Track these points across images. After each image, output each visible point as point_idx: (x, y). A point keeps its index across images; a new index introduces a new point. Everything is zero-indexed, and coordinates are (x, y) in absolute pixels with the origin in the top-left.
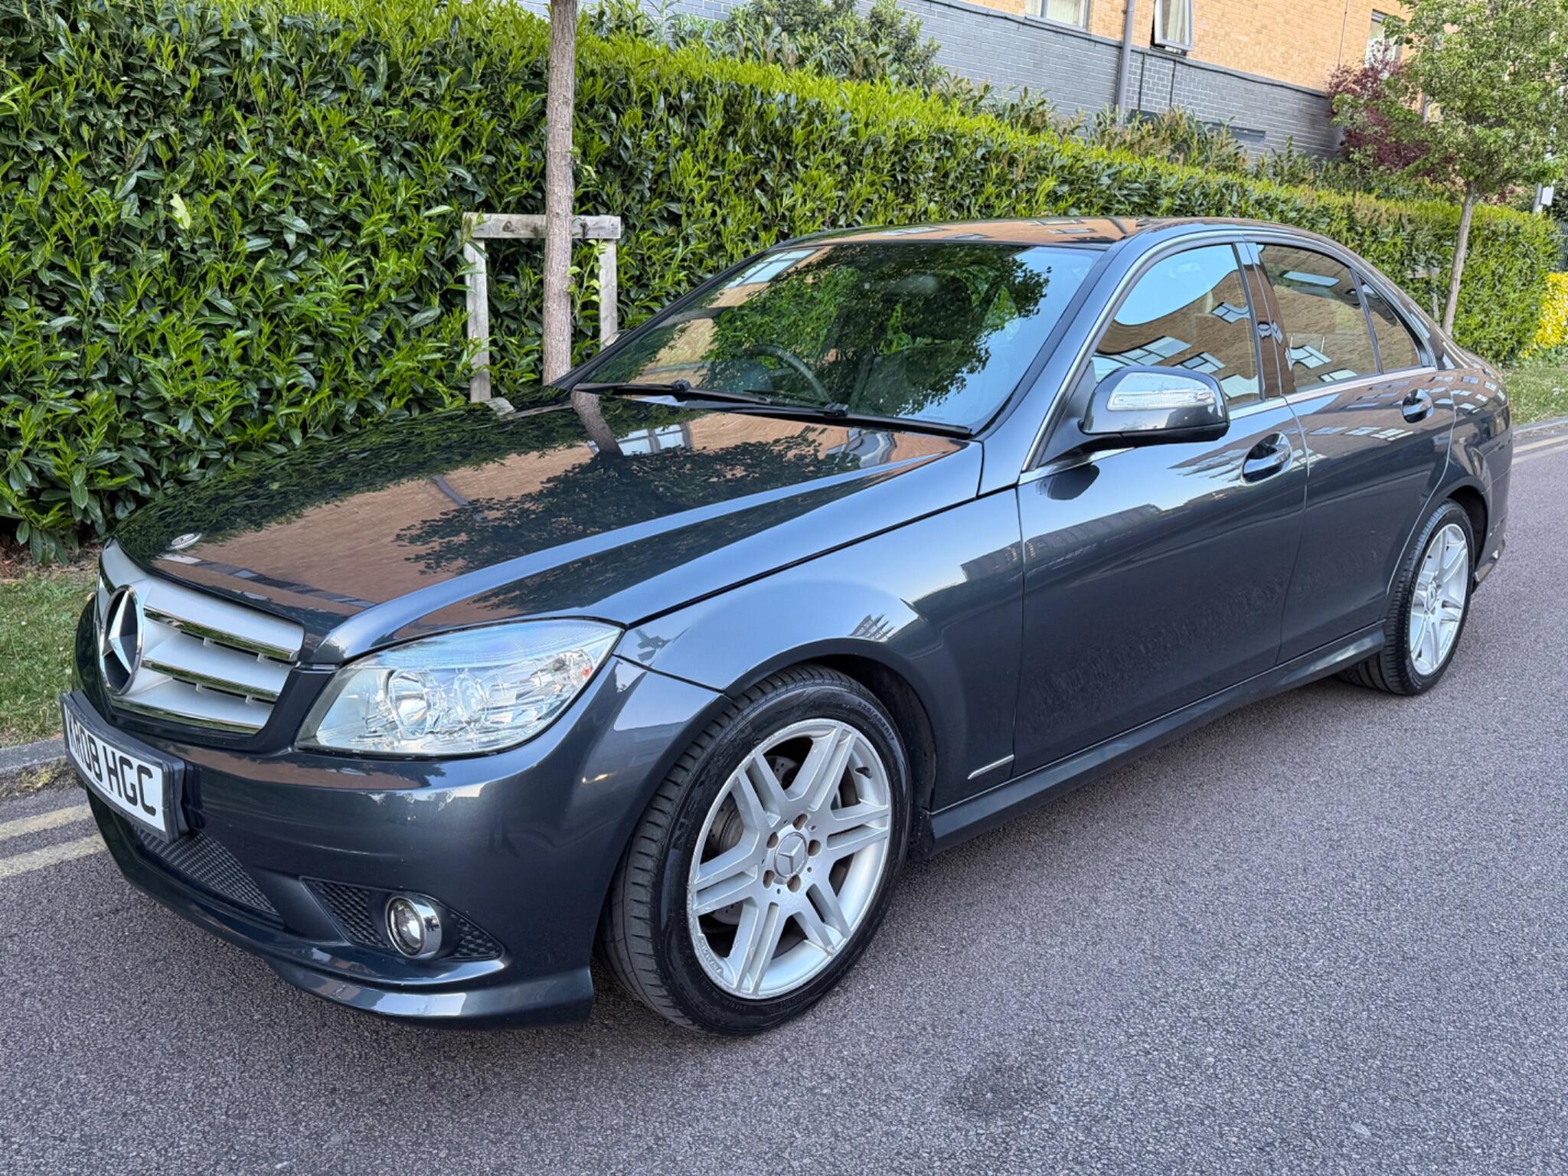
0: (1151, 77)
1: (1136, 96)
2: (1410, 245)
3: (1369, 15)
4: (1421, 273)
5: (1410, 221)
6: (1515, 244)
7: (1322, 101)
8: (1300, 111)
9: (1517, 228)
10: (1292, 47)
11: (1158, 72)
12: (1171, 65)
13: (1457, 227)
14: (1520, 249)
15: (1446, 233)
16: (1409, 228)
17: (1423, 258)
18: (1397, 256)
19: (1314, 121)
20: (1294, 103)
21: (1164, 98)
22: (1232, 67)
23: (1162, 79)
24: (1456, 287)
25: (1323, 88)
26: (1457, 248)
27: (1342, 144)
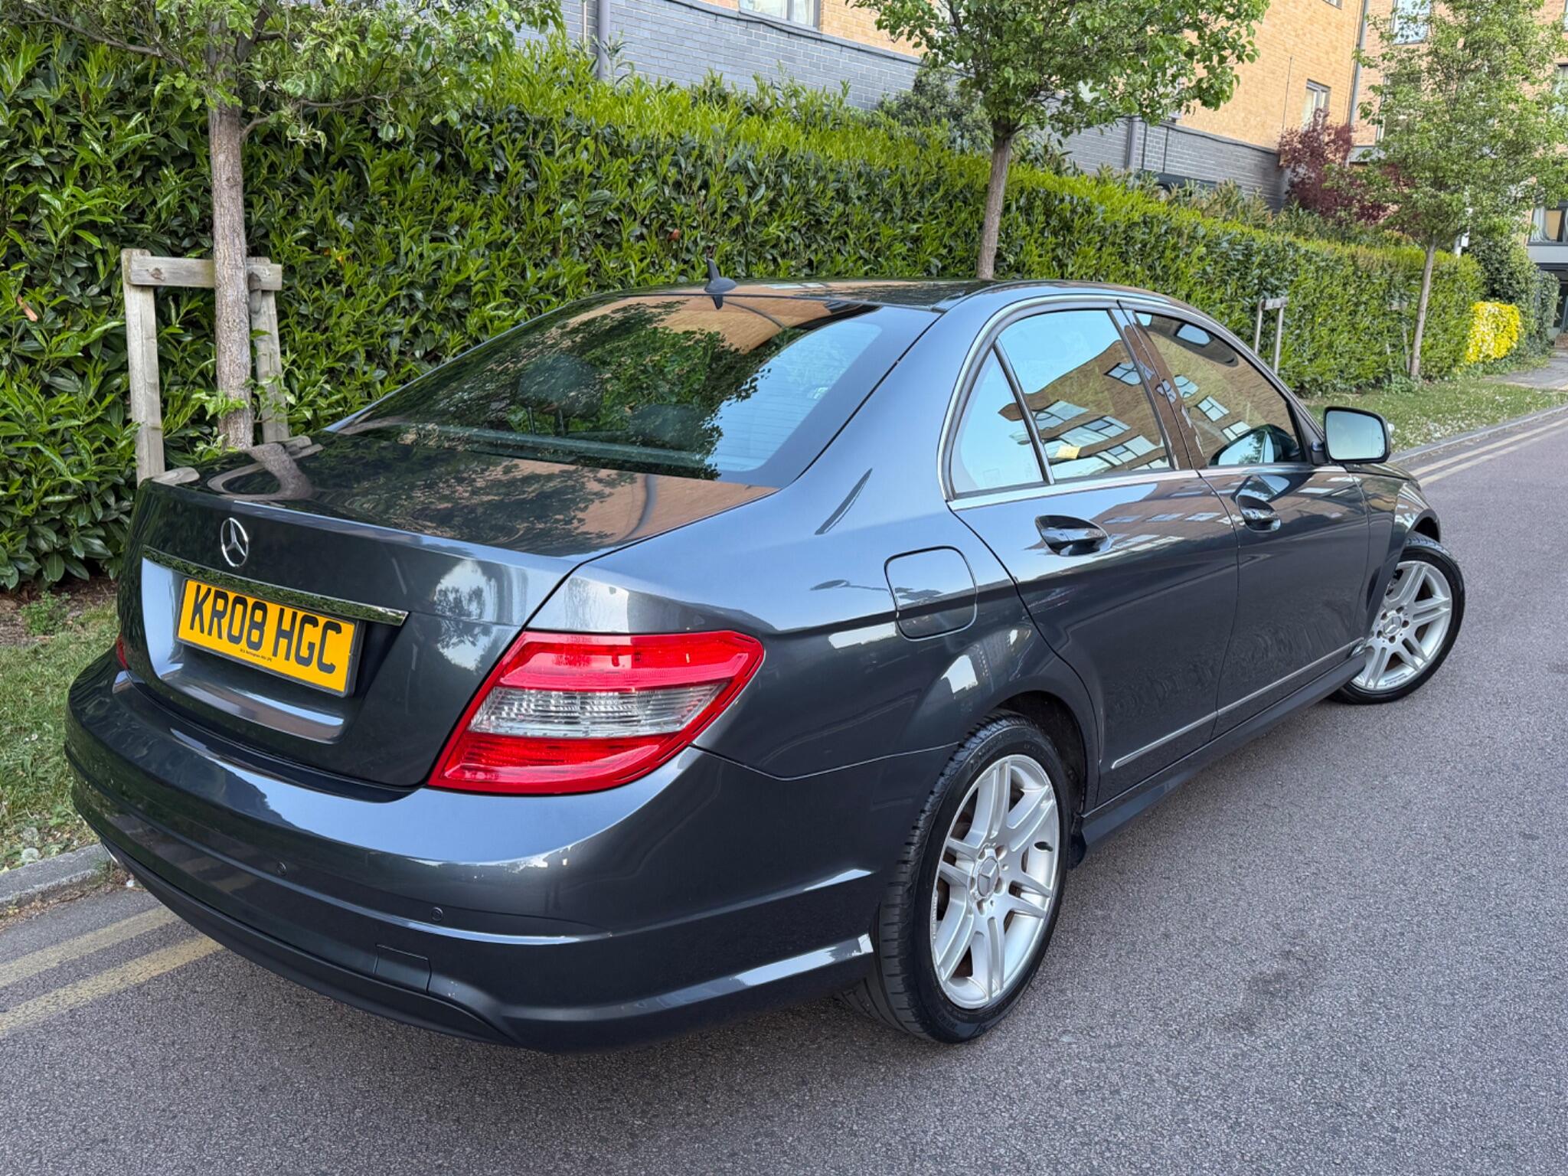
0: (1151, 141)
1: (1140, 158)
2: (1389, 284)
3: (1305, 84)
4: (1395, 306)
5: (1390, 265)
6: (1454, 281)
7: (1271, 157)
8: (1256, 165)
9: (1455, 268)
10: (1250, 112)
11: (1156, 137)
12: (1165, 131)
13: (1423, 271)
14: (1458, 284)
15: (1414, 274)
16: (1390, 271)
17: (1397, 295)
18: (1381, 293)
19: (1265, 173)
20: (1251, 160)
21: (1159, 159)
22: (1208, 131)
23: (1158, 143)
24: (1422, 317)
25: (1274, 147)
26: (1422, 286)
27: (1287, 193)
